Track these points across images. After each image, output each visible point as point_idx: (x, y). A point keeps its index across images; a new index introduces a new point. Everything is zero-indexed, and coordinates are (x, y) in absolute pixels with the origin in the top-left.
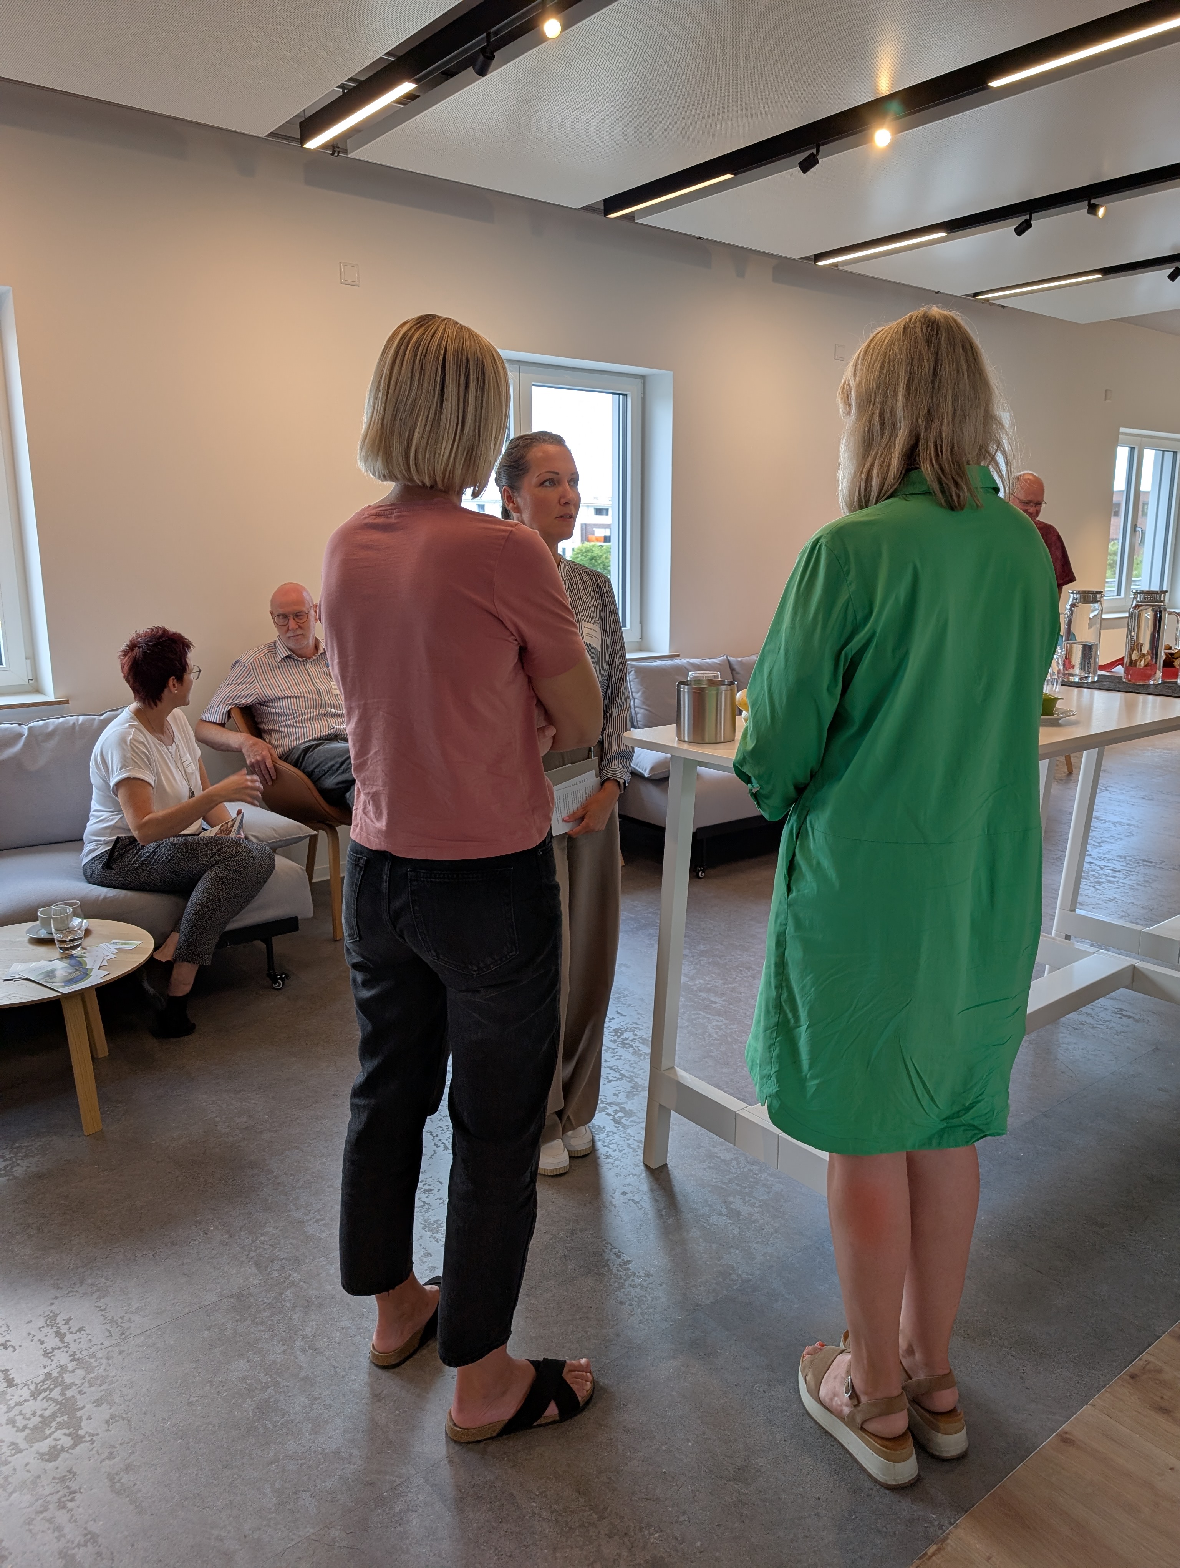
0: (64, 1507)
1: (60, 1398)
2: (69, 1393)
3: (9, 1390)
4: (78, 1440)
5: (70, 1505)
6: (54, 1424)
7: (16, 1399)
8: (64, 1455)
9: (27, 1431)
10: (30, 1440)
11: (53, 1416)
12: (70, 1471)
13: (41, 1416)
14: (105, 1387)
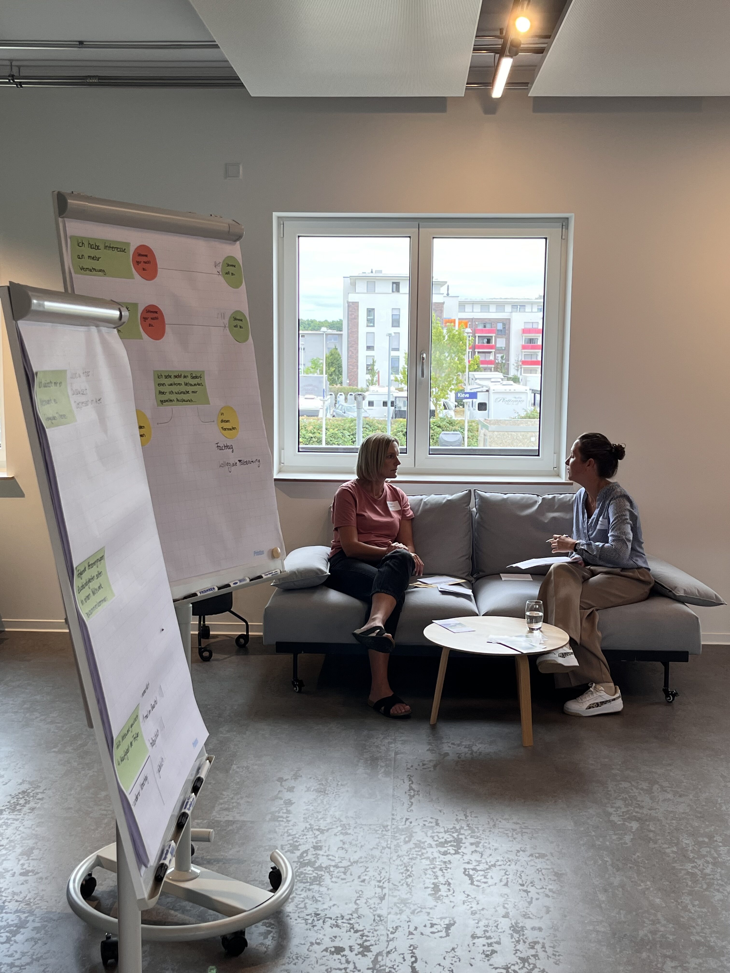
0: (442, 870)
1: (456, 837)
2: (460, 836)
3: (436, 827)
4: (457, 853)
5: (444, 871)
6: (449, 844)
7: (437, 830)
8: (449, 855)
9: (438, 842)
10: (437, 846)
11: (450, 842)
12: (449, 861)
13: (446, 840)
14: (478, 840)
